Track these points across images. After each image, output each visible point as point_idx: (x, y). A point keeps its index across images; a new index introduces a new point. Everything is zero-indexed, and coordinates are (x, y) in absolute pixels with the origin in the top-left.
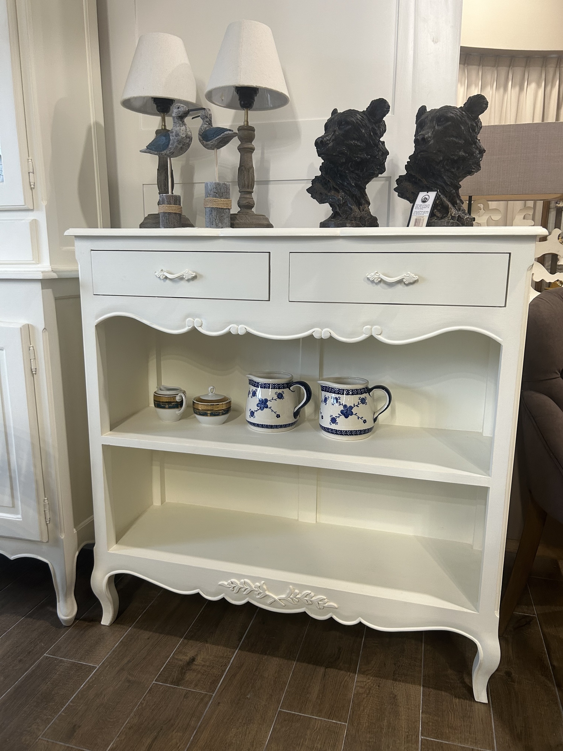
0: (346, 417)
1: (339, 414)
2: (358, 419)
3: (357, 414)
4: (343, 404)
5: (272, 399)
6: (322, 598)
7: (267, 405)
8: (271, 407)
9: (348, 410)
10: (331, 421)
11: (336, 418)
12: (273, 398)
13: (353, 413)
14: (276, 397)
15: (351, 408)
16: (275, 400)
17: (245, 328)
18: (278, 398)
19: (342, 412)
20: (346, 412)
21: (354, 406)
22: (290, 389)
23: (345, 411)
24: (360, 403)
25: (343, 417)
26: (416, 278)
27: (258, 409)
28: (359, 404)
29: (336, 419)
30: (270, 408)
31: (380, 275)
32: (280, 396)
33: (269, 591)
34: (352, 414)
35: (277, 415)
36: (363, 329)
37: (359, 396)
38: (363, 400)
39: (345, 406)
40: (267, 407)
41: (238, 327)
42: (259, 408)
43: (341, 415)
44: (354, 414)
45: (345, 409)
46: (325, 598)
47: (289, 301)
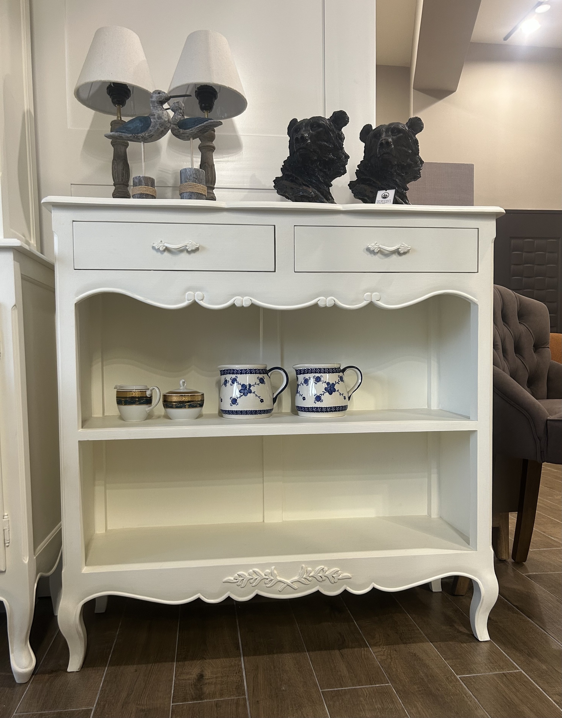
0: (331, 394)
1: (323, 392)
3: (338, 390)
4: (326, 382)
5: (255, 384)
6: (336, 570)
8: (255, 392)
9: (331, 387)
10: (315, 400)
13: (335, 390)
14: (258, 382)
15: (333, 385)
19: (326, 389)
21: (336, 383)
22: (268, 375)
23: (329, 389)
25: (327, 393)
26: (410, 248)
28: (339, 382)
29: (321, 397)
31: (379, 245)
32: (262, 381)
33: (280, 577)
35: (261, 399)
36: (363, 296)
37: (338, 374)
38: (342, 378)
39: (328, 384)
40: (250, 392)
41: (242, 298)
42: (242, 394)
46: (339, 569)
47: (295, 272)
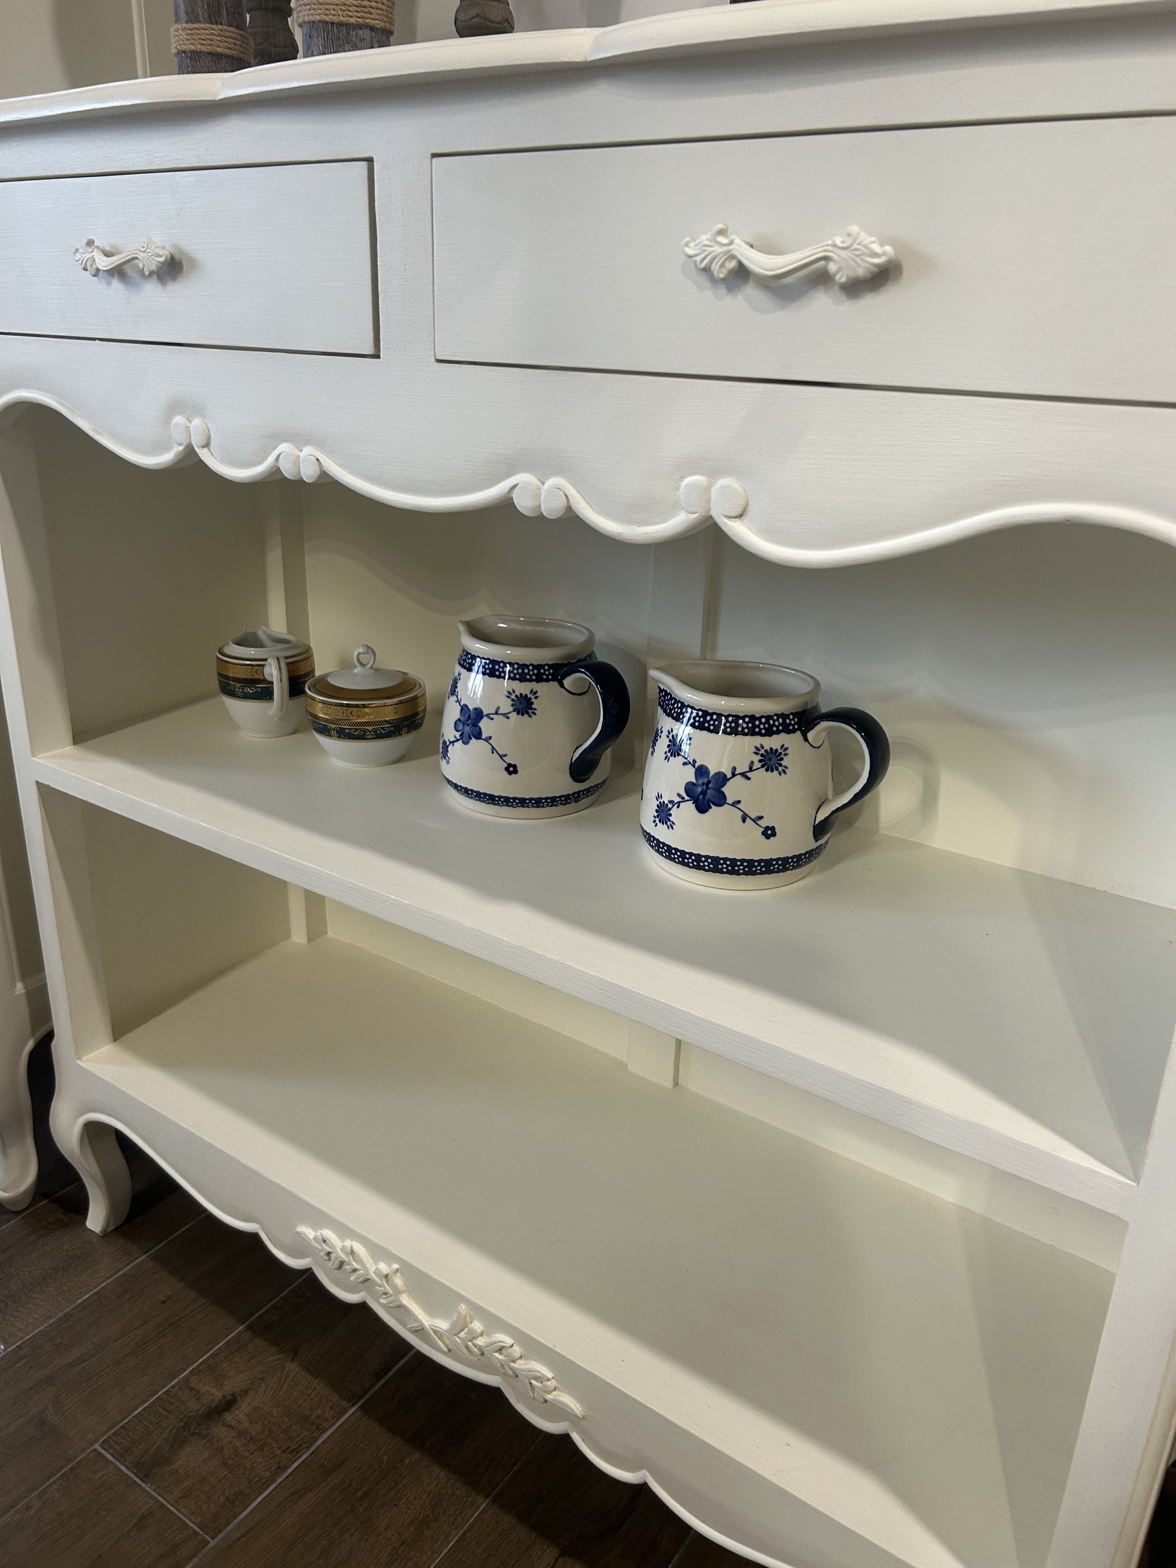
0: (702, 808)
1: (679, 795)
2: (744, 821)
3: (739, 802)
4: (696, 765)
5: (496, 713)
6: (539, 1372)
7: (480, 729)
8: (490, 738)
9: (710, 785)
10: (656, 814)
11: (670, 806)
12: (499, 708)
13: (725, 798)
14: (506, 706)
15: (722, 779)
16: (506, 716)
17: (318, 460)
18: (514, 711)
19: (689, 788)
20: (704, 793)
21: (734, 775)
22: (562, 685)
23: (700, 789)
24: (757, 765)
25: (689, 807)
26: (884, 254)
27: (455, 737)
28: (751, 770)
29: (670, 809)
30: (488, 739)
31: (731, 243)
32: (524, 706)
33: (411, 1295)
34: (721, 800)
35: (510, 765)
36: (678, 489)
37: (758, 740)
38: (773, 757)
39: (701, 771)
40: (478, 736)
41: (297, 452)
42: (458, 735)
43: (687, 798)
44: (730, 801)
45: (700, 782)
46: (550, 1375)
47: (439, 361)
